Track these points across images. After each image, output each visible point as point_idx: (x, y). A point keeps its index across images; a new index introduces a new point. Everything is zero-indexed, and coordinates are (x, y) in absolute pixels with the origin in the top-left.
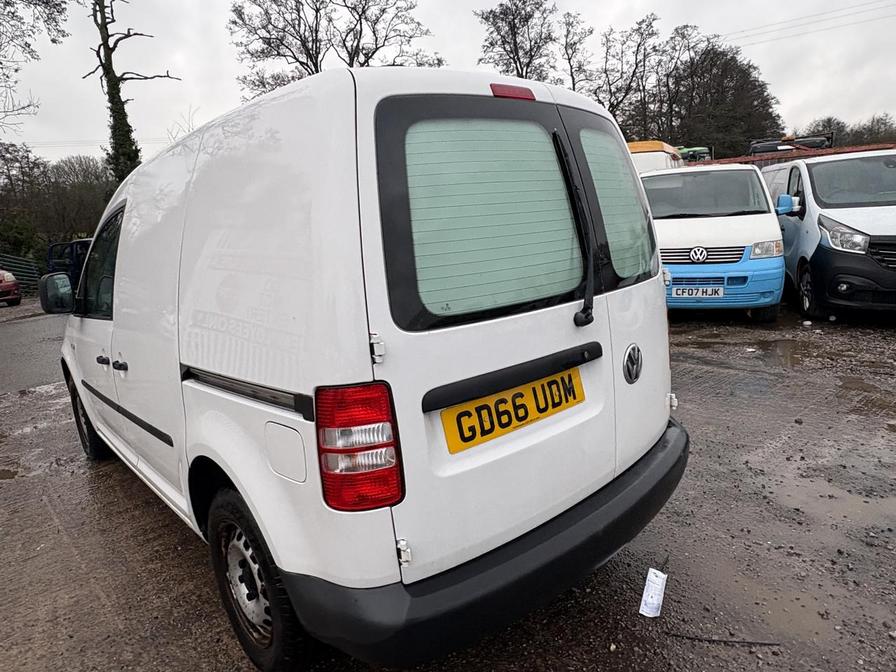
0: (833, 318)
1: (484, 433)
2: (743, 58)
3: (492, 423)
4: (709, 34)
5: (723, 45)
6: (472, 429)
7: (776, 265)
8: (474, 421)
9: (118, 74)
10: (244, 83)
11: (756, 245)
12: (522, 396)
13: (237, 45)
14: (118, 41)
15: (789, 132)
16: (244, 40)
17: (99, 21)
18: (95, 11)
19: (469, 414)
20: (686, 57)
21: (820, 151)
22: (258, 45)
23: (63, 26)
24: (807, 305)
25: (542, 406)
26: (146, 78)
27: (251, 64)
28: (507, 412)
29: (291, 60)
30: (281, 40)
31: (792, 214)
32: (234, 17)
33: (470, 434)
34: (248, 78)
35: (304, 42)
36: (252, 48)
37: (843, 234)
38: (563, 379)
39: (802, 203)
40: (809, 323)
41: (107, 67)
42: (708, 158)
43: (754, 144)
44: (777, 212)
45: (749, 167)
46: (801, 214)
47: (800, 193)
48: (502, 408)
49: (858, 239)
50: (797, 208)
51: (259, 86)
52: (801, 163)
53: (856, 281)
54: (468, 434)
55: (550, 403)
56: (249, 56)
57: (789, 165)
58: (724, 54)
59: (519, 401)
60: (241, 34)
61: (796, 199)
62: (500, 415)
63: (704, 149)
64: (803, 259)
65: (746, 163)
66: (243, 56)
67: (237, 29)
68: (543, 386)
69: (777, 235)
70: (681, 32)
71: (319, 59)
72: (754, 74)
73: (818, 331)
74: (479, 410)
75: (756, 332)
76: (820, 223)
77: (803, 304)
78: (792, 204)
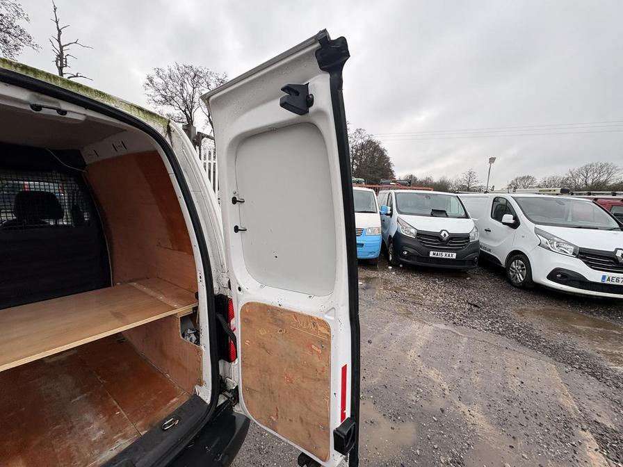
0: (401, 266)
2: (382, 146)
4: (370, 134)
5: (375, 139)
7: (377, 239)
11: (370, 228)
13: (148, 95)
15: (397, 178)
16: (153, 94)
17: (59, 65)
18: (57, 59)
20: (360, 141)
21: (404, 187)
22: (159, 98)
24: (391, 258)
27: (155, 106)
29: (177, 108)
30: (173, 98)
31: (387, 215)
32: (148, 82)
35: (185, 101)
36: (156, 99)
37: (407, 227)
39: (391, 210)
40: (390, 267)
42: (364, 183)
43: (382, 181)
44: (380, 213)
45: (370, 190)
46: (391, 215)
47: (391, 206)
49: (413, 231)
50: (389, 212)
52: (393, 192)
53: (411, 250)
57: (388, 191)
58: (375, 143)
60: (151, 91)
61: (389, 208)
63: (363, 180)
64: (390, 236)
65: (369, 188)
67: (148, 88)
69: (379, 224)
70: (359, 131)
71: (193, 111)
72: (386, 153)
73: (394, 273)
75: (366, 272)
76: (398, 221)
77: (389, 258)
78: (387, 210)
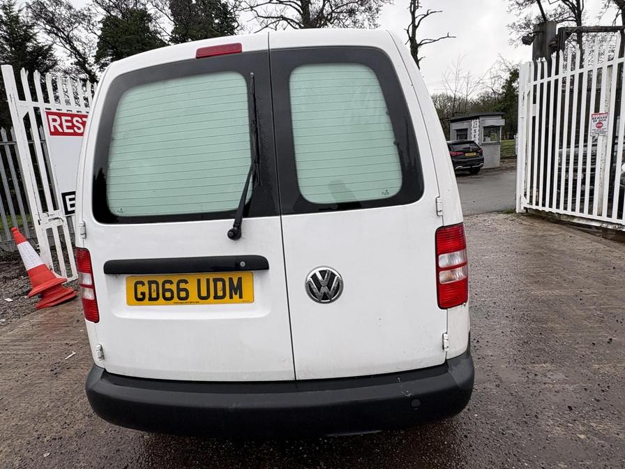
1: (151, 299)
3: (158, 294)
6: (143, 294)
8: (145, 289)
9: (418, 42)
10: (513, 28)
12: (186, 282)
14: (420, 20)
17: (412, 9)
18: (411, 4)
19: (143, 284)
23: (377, 21)
25: (204, 294)
26: (435, 41)
28: (171, 291)
33: (141, 297)
34: (517, 24)
38: (231, 280)
41: (412, 39)
48: (168, 286)
51: (525, 28)
54: (140, 296)
55: (212, 294)
56: (517, 6)
59: (182, 286)
62: (165, 290)
66: (512, 8)
68: (208, 281)
74: (150, 283)
